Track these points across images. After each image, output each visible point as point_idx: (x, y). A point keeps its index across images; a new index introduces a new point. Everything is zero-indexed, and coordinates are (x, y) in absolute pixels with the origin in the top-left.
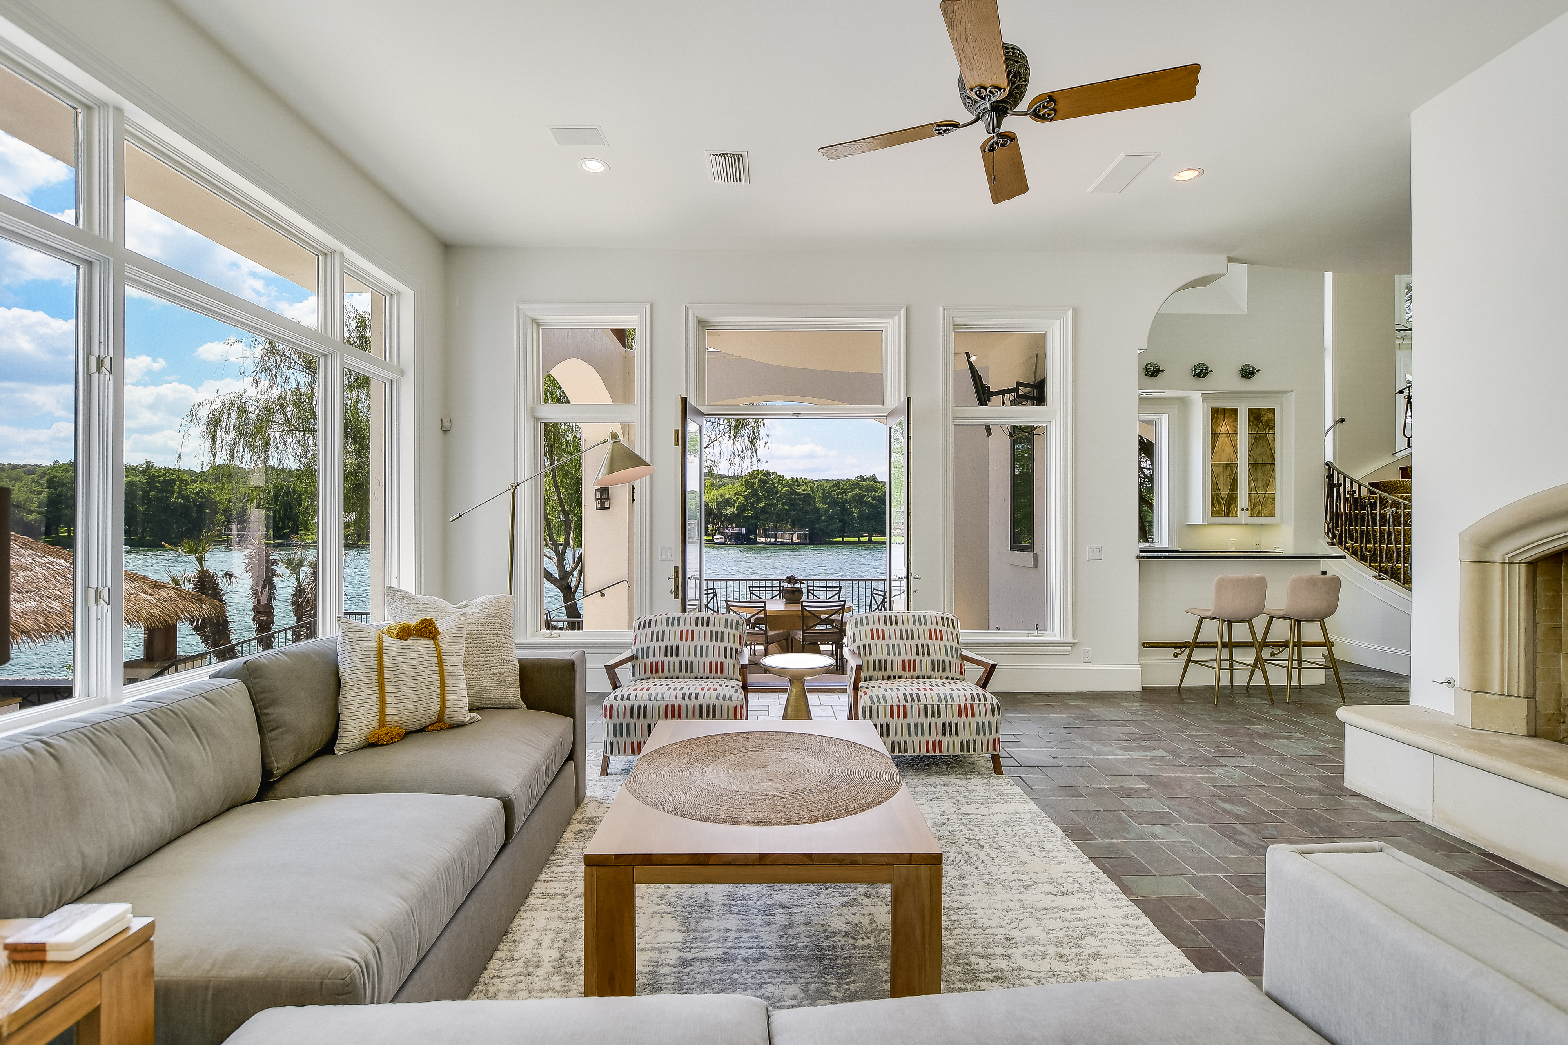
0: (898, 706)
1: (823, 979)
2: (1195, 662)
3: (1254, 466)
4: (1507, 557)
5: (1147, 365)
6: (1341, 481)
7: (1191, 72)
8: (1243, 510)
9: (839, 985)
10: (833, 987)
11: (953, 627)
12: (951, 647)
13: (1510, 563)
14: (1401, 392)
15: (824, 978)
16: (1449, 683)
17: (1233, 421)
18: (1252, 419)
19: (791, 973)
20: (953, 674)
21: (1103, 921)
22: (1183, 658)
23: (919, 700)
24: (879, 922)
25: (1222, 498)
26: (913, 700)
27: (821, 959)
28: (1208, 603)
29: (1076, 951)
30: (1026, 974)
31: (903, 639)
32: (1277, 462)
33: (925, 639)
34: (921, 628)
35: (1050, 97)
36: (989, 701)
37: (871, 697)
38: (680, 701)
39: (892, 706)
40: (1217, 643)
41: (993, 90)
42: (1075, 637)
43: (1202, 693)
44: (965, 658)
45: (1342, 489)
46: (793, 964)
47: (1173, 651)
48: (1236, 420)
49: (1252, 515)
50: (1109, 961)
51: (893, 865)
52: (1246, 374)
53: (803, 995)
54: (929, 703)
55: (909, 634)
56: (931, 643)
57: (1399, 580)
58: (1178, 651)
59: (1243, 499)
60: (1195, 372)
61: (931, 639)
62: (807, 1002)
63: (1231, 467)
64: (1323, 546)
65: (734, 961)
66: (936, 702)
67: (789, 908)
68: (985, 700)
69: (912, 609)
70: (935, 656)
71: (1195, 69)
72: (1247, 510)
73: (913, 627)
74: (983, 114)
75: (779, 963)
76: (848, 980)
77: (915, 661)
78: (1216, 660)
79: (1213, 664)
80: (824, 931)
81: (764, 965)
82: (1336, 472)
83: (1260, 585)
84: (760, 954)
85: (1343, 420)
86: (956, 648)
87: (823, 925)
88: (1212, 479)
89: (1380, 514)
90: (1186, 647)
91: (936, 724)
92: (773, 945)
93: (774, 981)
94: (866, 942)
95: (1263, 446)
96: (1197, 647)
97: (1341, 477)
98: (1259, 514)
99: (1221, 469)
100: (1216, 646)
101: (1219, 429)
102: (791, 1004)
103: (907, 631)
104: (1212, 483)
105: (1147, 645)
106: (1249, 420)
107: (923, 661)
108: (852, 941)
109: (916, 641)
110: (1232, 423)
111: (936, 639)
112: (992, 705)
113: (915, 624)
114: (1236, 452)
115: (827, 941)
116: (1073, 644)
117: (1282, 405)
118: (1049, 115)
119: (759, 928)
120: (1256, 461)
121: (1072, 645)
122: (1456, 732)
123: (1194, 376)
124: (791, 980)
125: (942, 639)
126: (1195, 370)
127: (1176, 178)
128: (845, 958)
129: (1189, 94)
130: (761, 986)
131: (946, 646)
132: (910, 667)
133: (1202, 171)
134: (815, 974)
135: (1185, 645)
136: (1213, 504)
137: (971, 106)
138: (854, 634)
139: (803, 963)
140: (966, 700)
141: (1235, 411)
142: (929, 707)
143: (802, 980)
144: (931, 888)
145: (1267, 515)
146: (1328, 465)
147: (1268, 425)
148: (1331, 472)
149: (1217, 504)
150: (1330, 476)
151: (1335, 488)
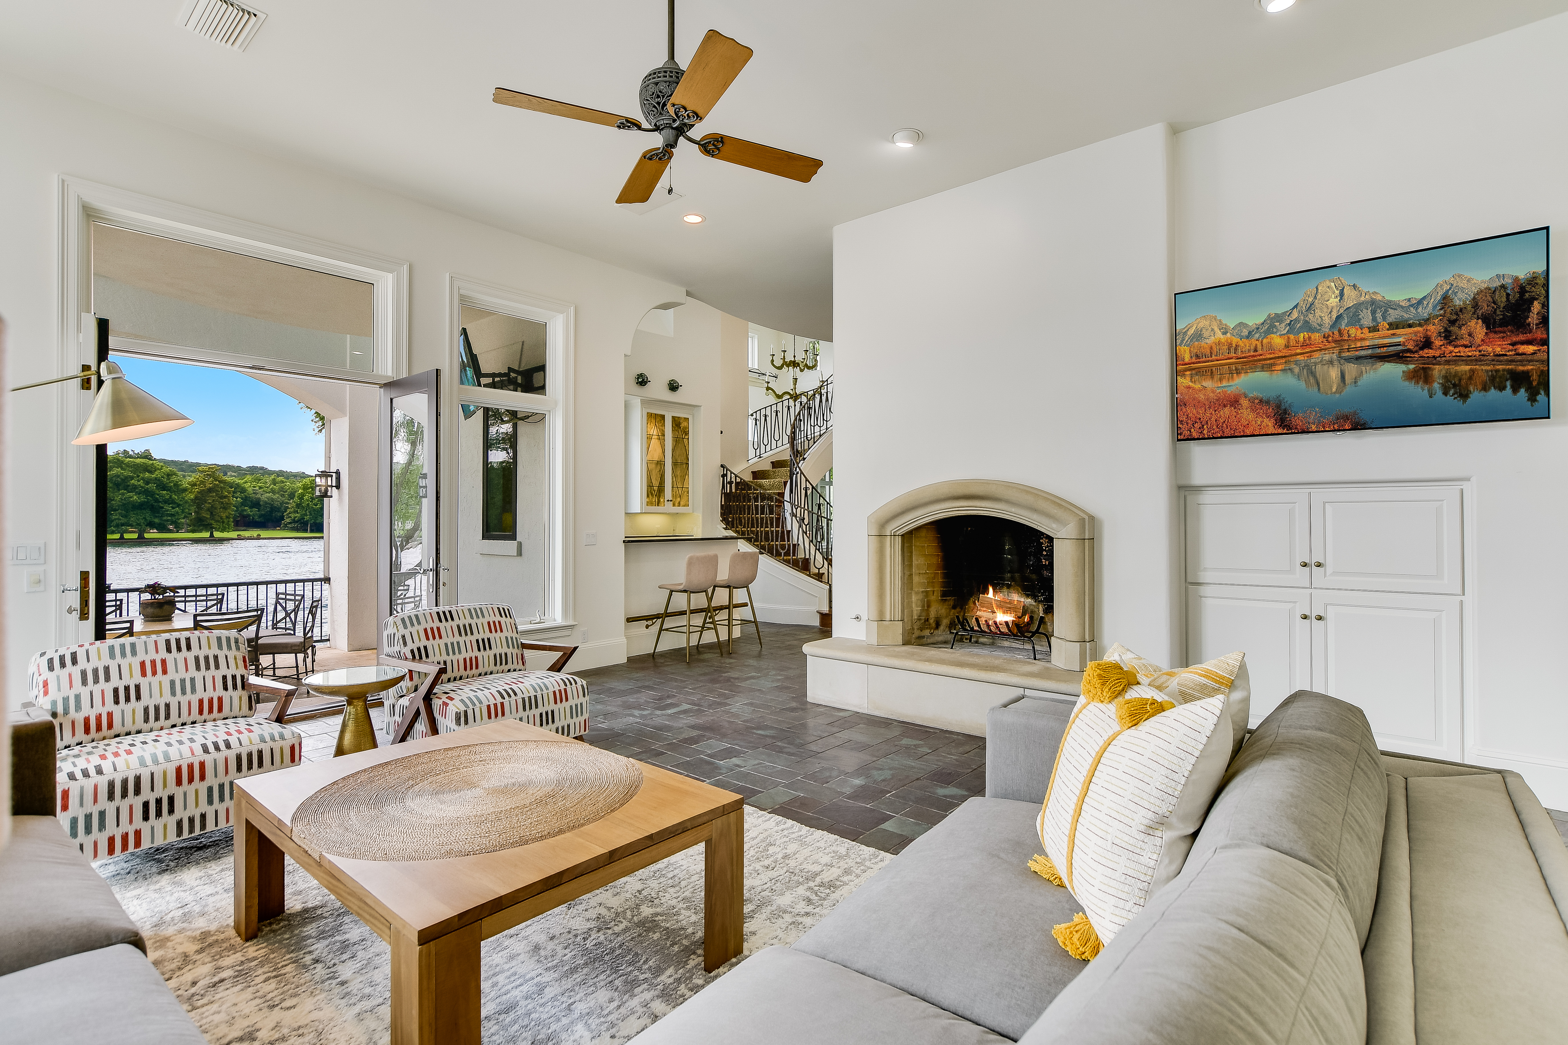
0: (495, 705)
1: (621, 972)
2: (667, 630)
3: (675, 464)
4: (893, 532)
6: (733, 478)
7: (815, 165)
8: (668, 501)
9: (640, 969)
10: (636, 973)
11: (511, 617)
12: (512, 638)
13: (894, 535)
14: (752, 415)
15: (620, 970)
16: (858, 618)
17: (662, 426)
18: (674, 425)
19: (584, 984)
20: (515, 666)
21: (767, 833)
22: (655, 628)
23: (515, 694)
24: (615, 907)
25: (654, 490)
26: (509, 696)
27: (599, 958)
28: (680, 578)
29: (772, 859)
30: (760, 889)
31: (461, 636)
32: (690, 462)
33: (484, 632)
34: (479, 622)
35: (722, 138)
36: (579, 683)
37: (462, 701)
38: (200, 755)
39: (489, 707)
40: (686, 611)
41: (691, 114)
42: (575, 619)
43: (677, 655)
44: (525, 646)
45: (733, 484)
46: (578, 975)
47: (645, 623)
48: (664, 425)
49: (674, 505)
50: (797, 856)
51: (712, 820)
52: (673, 387)
53: (616, 994)
54: (526, 696)
55: (466, 630)
56: (492, 636)
57: (772, 554)
58: (650, 622)
59: (668, 493)
60: (638, 380)
61: (491, 632)
62: (626, 997)
63: (660, 464)
64: (720, 530)
65: (517, 1004)
66: (532, 694)
67: (517, 935)
68: (576, 683)
69: (441, 604)
70: (497, 650)
71: (818, 164)
72: (671, 501)
73: (471, 621)
74: (665, 127)
75: (563, 982)
76: (642, 961)
77: (476, 658)
78: (686, 626)
79: (684, 629)
80: (576, 936)
81: (549, 992)
82: (728, 470)
83: (713, 561)
84: (536, 985)
85: (722, 432)
86: (516, 638)
87: (569, 932)
88: (647, 474)
89: (761, 505)
90: (659, 618)
91: (534, 715)
92: (540, 971)
93: (578, 998)
94: (622, 926)
95: (681, 448)
96: (667, 617)
98: (679, 505)
99: (654, 466)
100: (686, 614)
101: (652, 431)
102: (616, 1005)
103: (464, 626)
104: (647, 478)
105: (629, 620)
106: (672, 426)
107: (486, 657)
108: (610, 932)
109: (476, 636)
110: (661, 428)
111: (496, 631)
112: (582, 686)
113: (472, 618)
114: (664, 452)
115: (588, 942)
116: (573, 626)
117: (693, 416)
118: (713, 152)
119: (506, 967)
120: (676, 461)
121: (571, 627)
122: (868, 648)
123: (637, 383)
124: (592, 988)
125: (502, 631)
126: (638, 378)
127: (685, 218)
128: (620, 946)
129: (806, 179)
130: (569, 1008)
131: (507, 638)
132: (471, 664)
133: (704, 219)
134: (608, 972)
135: (657, 616)
136: (648, 496)
137: (654, 115)
138: (403, 637)
139: (585, 970)
140: (559, 686)
141: (663, 417)
142: (527, 700)
143: (602, 983)
144: (737, 830)
145: (684, 506)
146: (722, 466)
147: (684, 432)
148: (725, 473)
149: (650, 496)
150: (724, 476)
151: (728, 485)
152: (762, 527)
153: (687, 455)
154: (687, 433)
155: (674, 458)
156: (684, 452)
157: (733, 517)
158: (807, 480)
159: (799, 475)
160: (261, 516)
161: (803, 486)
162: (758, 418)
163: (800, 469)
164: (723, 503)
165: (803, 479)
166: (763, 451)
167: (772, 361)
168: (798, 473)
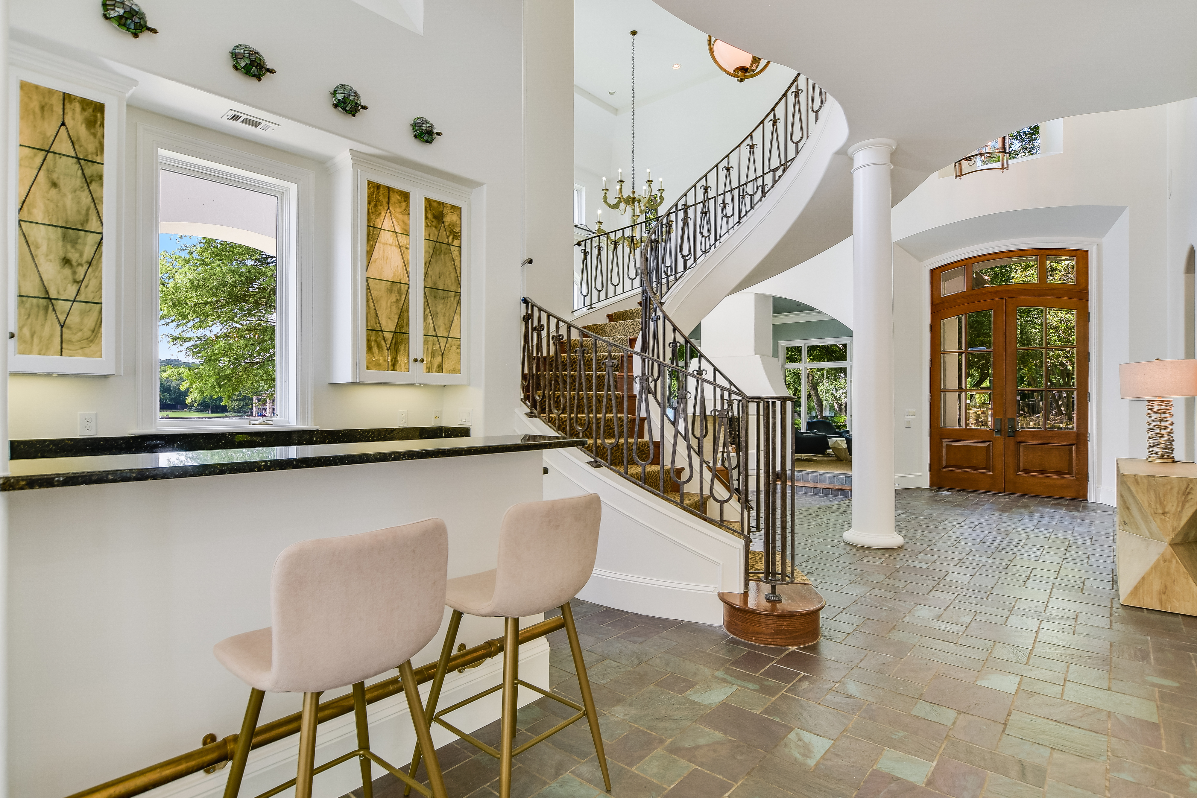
3: (431, 291)
5: (236, 47)
6: (544, 322)
8: (416, 360)
14: (579, 244)
17: (402, 213)
18: (430, 216)
25: (384, 339)
32: (463, 291)
45: (544, 333)
48: (407, 211)
49: (429, 370)
52: (422, 133)
59: (416, 342)
60: (336, 100)
63: (399, 287)
72: (422, 361)
82: (536, 310)
85: (530, 262)
88: (368, 306)
95: (445, 263)
97: (544, 316)
98: (440, 368)
99: (383, 291)
101: (379, 220)
104: (368, 313)
106: (426, 217)
110: (400, 216)
114: (406, 266)
117: (469, 203)
120: (435, 284)
123: (336, 107)
126: (336, 95)
136: (369, 348)
141: (405, 196)
145: (450, 372)
146: (525, 301)
147: (452, 232)
148: (530, 312)
149: (375, 349)
150: (528, 318)
151: (535, 334)
152: (598, 411)
153: (458, 277)
154: (457, 236)
155: (429, 280)
156: (451, 269)
157: (544, 394)
158: (675, 329)
159: (660, 323)
160: (171, 400)
161: (669, 339)
162: (588, 250)
163: (663, 312)
164: (526, 372)
165: (669, 328)
166: (595, 300)
167: (605, 198)
168: (658, 319)
